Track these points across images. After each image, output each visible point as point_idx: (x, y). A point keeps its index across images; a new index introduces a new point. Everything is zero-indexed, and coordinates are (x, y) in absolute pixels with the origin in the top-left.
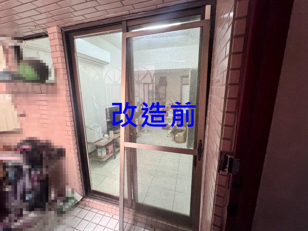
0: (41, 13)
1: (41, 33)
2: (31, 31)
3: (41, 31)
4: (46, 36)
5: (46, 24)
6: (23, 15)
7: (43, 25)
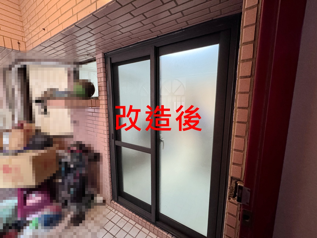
0: (91, 46)
1: (92, 59)
2: (85, 58)
3: (91, 57)
4: (95, 60)
5: (95, 52)
6: (80, 48)
7: (93, 53)
